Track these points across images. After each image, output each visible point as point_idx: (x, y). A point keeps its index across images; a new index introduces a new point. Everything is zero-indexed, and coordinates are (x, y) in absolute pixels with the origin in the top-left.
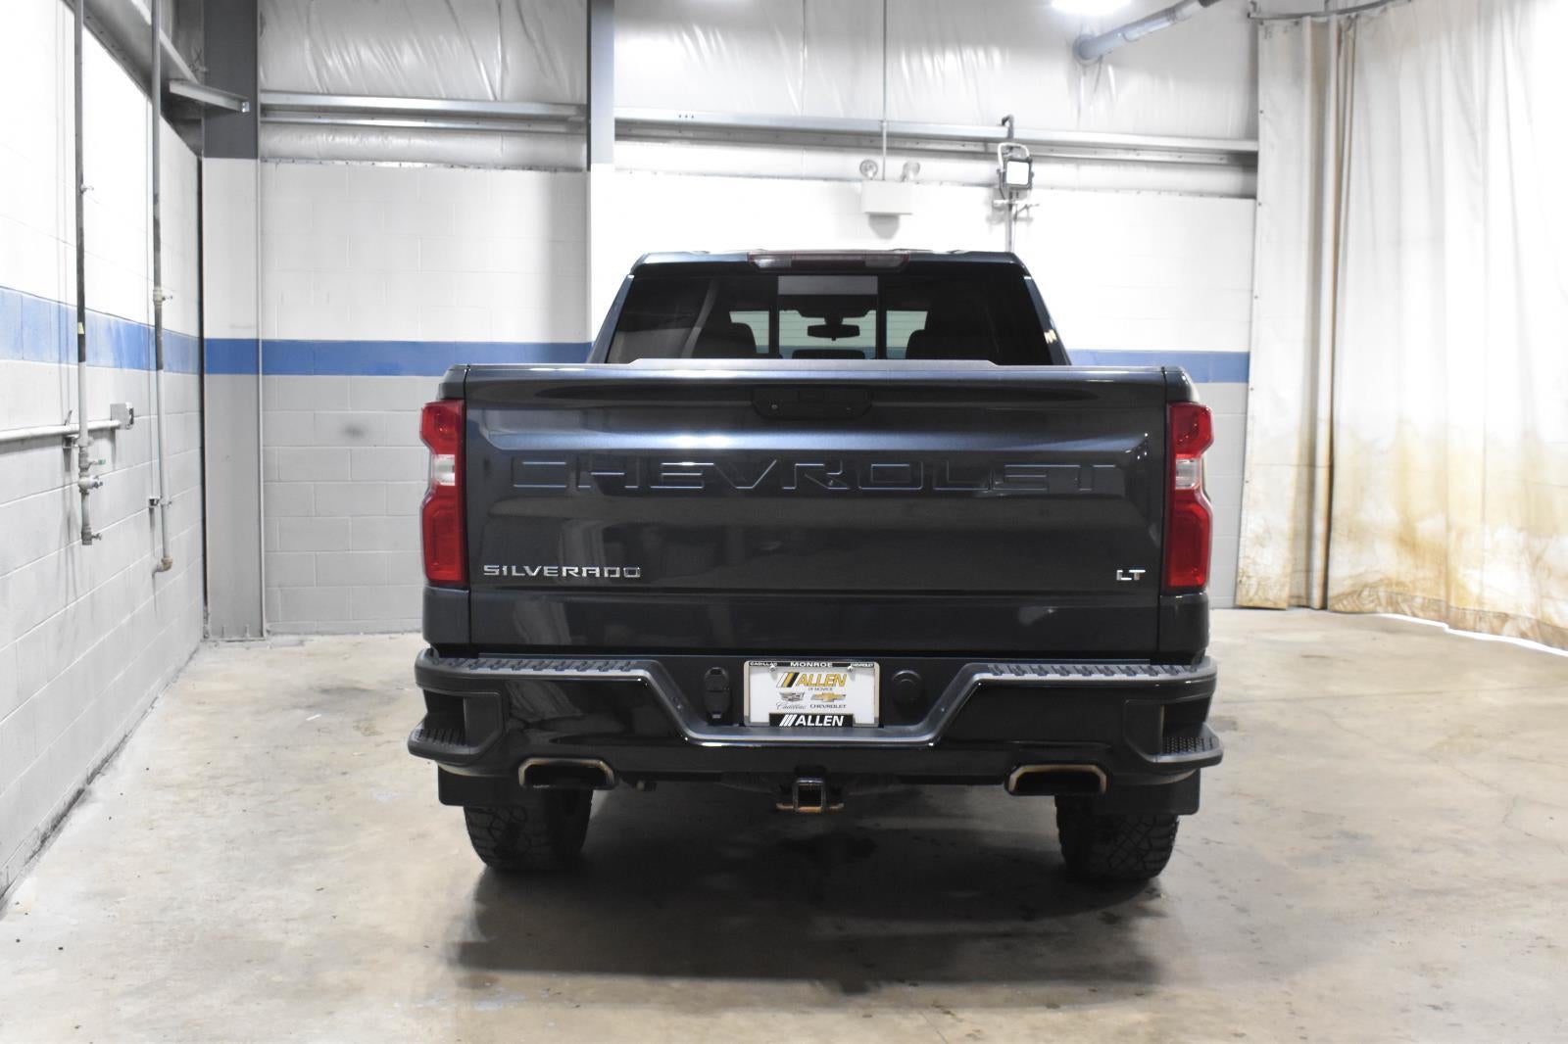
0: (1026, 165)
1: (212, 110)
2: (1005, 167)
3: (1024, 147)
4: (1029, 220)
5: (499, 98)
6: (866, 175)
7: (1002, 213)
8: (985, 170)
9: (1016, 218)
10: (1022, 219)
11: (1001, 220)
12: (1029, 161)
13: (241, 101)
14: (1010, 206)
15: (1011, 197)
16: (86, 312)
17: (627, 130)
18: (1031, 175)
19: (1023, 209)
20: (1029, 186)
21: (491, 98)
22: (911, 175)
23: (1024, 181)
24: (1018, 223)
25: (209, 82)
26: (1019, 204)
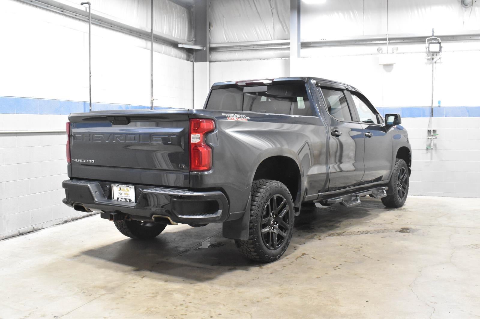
0: (439, 44)
1: (197, 50)
2: (429, 46)
3: (438, 38)
4: (441, 63)
5: (273, 39)
6: (379, 52)
7: (431, 61)
8: (422, 47)
9: (436, 62)
10: (438, 63)
11: (430, 63)
12: (440, 43)
13: (203, 47)
14: (433, 59)
15: (433, 56)
16: (92, 103)
17: (305, 45)
18: (441, 48)
19: (438, 59)
20: (440, 52)
21: (271, 39)
22: (395, 51)
23: (438, 49)
24: (436, 64)
25: (196, 43)
26: (436, 58)
